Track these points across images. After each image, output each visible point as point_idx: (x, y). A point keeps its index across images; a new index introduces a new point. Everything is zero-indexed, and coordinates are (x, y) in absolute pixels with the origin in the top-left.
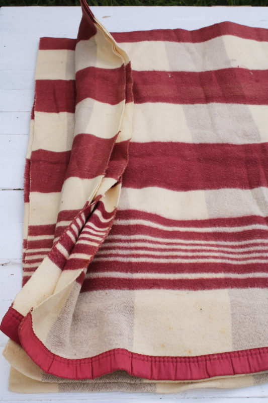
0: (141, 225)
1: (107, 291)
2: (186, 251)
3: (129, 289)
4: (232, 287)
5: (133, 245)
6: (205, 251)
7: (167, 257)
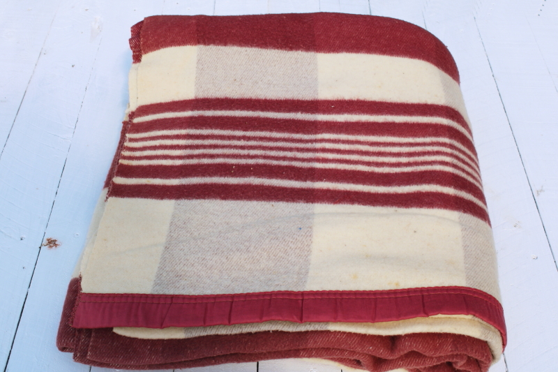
0: (333, 122)
1: (273, 203)
2: (399, 155)
3: (307, 202)
4: (465, 212)
5: (318, 145)
6: (429, 153)
7: (369, 164)
